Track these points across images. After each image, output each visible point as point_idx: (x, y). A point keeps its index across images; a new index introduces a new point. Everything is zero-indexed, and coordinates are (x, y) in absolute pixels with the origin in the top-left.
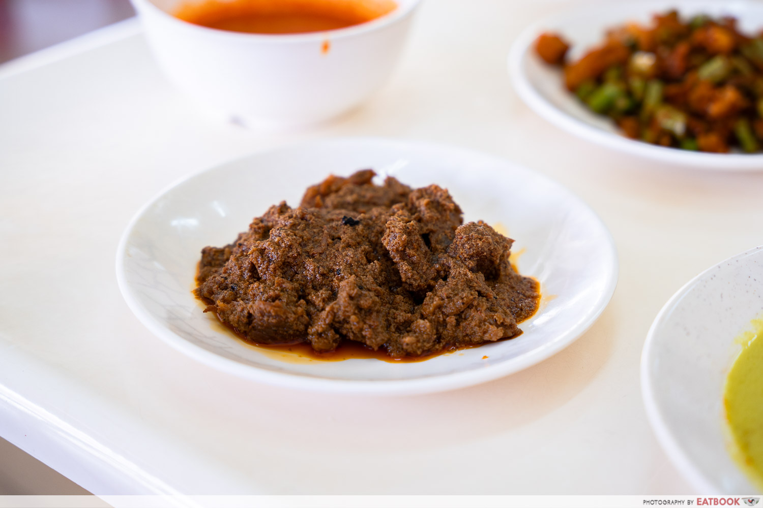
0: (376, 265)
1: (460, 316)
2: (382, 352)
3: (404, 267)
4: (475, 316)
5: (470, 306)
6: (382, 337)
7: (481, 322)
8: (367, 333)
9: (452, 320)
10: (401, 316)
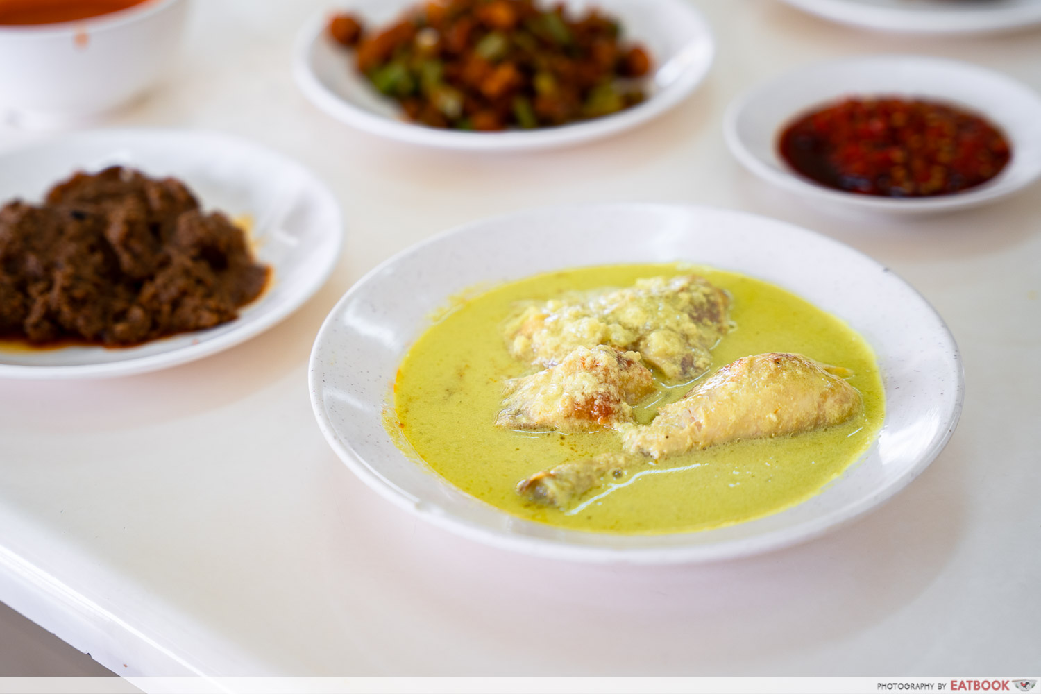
0: (97, 258)
1: (176, 304)
2: (98, 339)
3: (126, 260)
4: (190, 303)
5: (184, 293)
6: (96, 326)
7: (195, 309)
8: (80, 322)
9: (166, 308)
10: (118, 305)
